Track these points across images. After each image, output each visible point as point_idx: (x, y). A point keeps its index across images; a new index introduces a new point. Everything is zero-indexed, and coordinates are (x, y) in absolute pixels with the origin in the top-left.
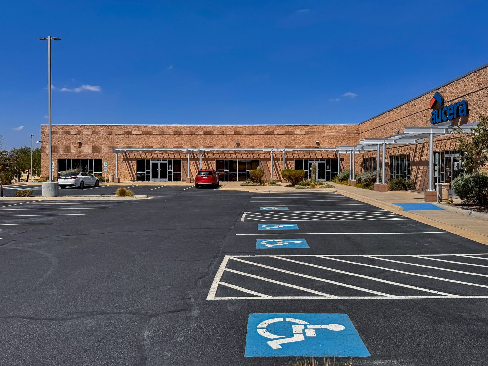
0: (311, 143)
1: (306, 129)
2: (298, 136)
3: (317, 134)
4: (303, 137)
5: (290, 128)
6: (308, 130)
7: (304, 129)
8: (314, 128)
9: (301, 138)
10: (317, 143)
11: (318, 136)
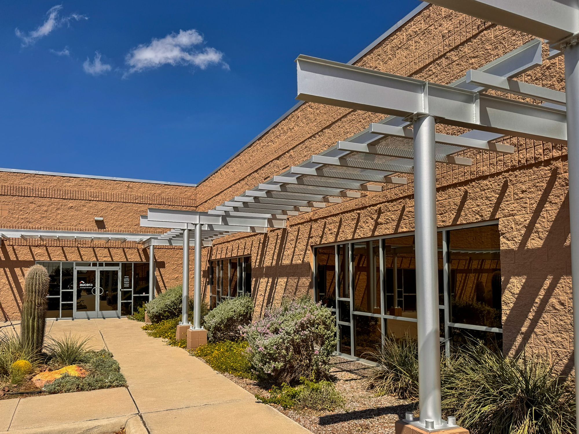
0: (81, 223)
1: (69, 186)
2: (45, 201)
3: (97, 199)
4: (62, 205)
5: (23, 181)
6: (75, 189)
7: (65, 185)
8: (91, 186)
9: (54, 208)
10: (97, 222)
11: (102, 205)
